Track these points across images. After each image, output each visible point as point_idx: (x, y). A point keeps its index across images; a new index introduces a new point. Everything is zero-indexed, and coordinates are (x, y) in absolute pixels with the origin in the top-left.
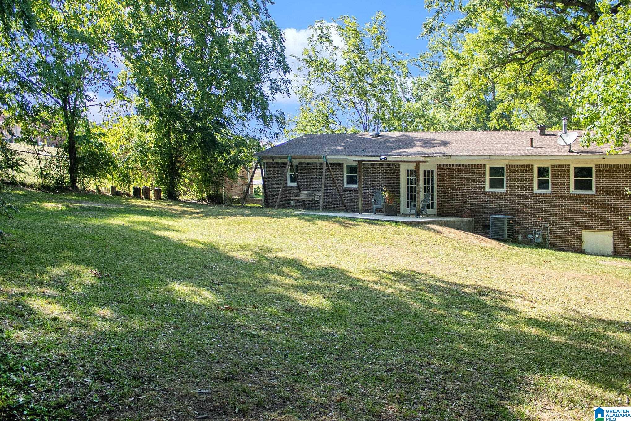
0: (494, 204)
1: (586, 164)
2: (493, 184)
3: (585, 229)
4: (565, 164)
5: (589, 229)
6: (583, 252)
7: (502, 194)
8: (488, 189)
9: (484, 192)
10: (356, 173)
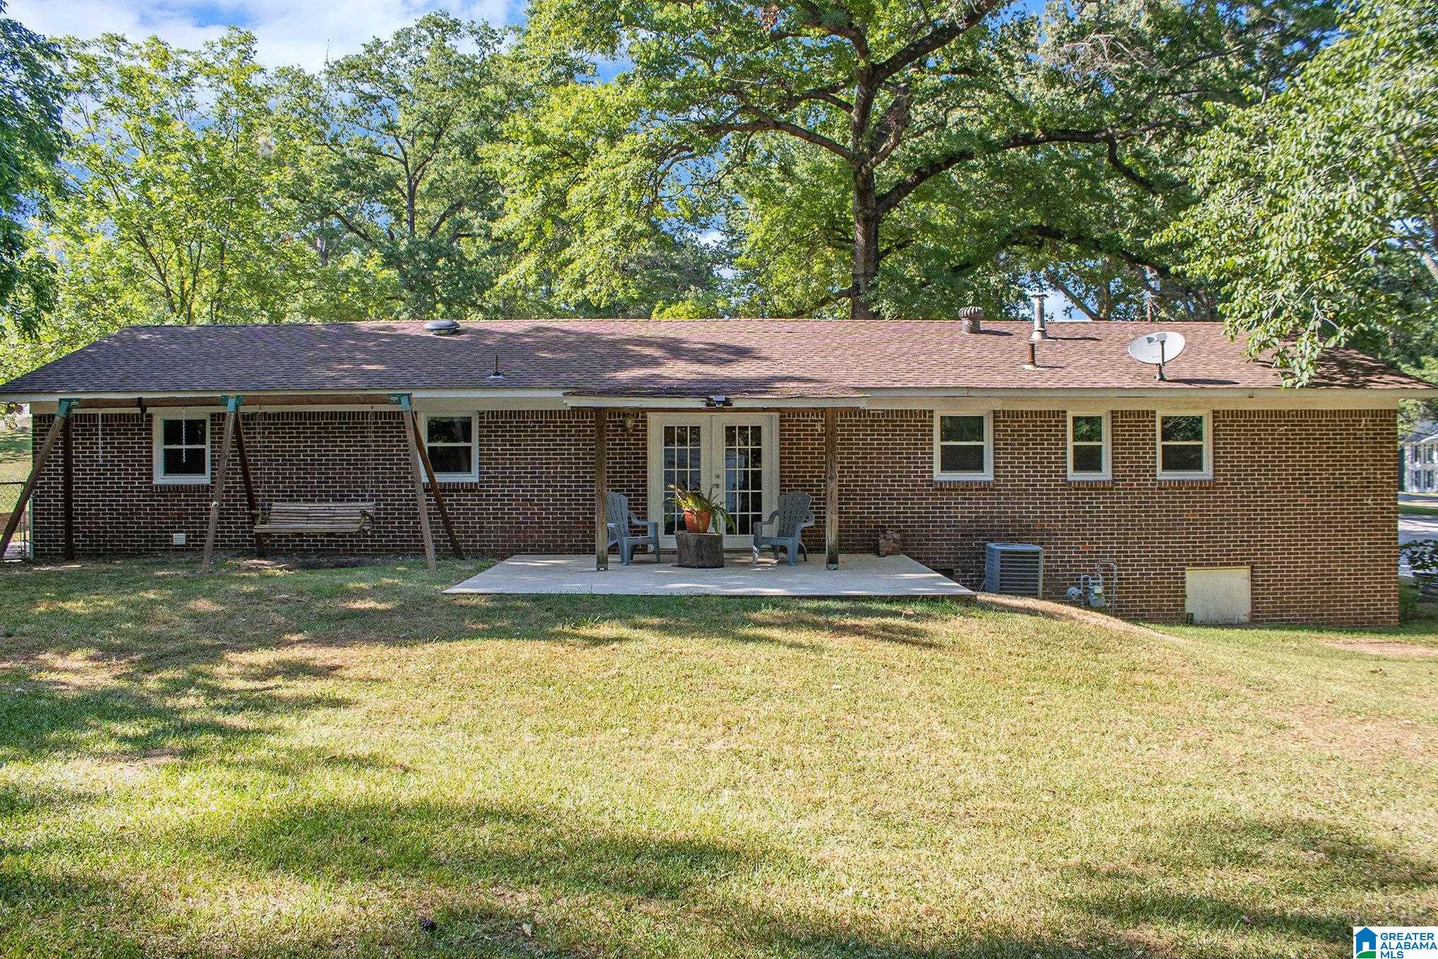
0: (961, 512)
1: (1195, 408)
2: (952, 460)
3: (1194, 565)
4: (1145, 408)
5: (1201, 565)
6: (1189, 621)
7: (984, 487)
8: (939, 475)
9: (931, 483)
10: (468, 439)
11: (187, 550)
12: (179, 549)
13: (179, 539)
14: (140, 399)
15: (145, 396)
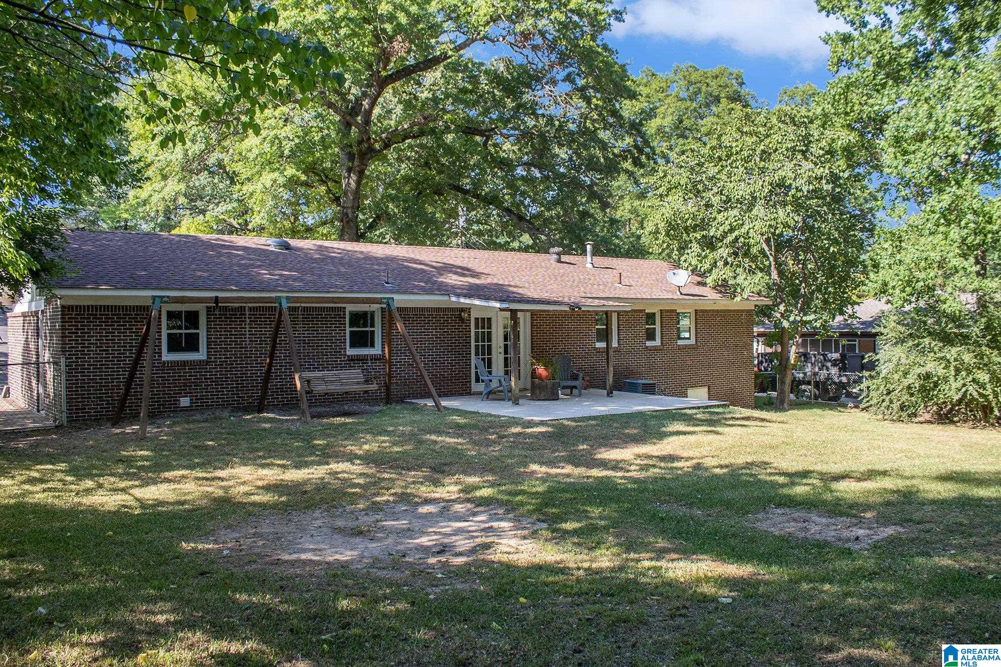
1: (690, 308)
3: (691, 387)
4: (673, 309)
7: (615, 350)
10: (372, 326)
11: (191, 410)
12: (185, 410)
13: (185, 402)
14: (217, 297)
15: (221, 295)
